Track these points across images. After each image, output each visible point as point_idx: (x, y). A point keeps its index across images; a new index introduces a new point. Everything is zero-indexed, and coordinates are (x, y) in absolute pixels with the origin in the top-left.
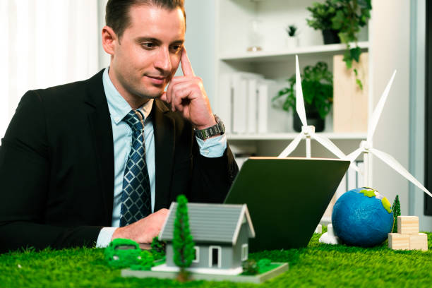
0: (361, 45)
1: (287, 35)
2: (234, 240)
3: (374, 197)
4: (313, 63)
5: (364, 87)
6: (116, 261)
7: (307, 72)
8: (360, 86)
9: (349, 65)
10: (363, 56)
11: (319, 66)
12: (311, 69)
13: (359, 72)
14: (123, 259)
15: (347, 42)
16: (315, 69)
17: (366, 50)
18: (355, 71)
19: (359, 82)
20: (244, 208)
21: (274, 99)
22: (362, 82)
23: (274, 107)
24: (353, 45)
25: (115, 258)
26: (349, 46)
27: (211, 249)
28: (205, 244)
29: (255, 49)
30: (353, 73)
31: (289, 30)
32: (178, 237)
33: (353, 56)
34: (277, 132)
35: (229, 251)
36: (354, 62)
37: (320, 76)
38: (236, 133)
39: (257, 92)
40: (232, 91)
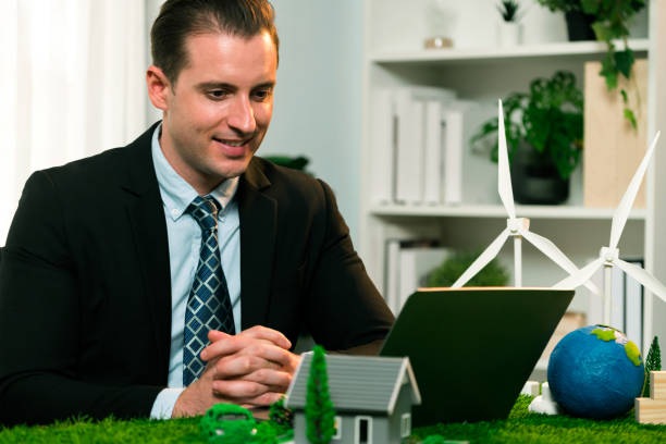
0: (635, 44)
1: (499, 18)
2: (391, 407)
3: (614, 340)
4: (547, 74)
5: (640, 124)
6: (221, 438)
7: (537, 89)
8: (632, 121)
9: (612, 83)
10: (638, 65)
11: (559, 79)
12: (544, 84)
13: (631, 95)
14: (230, 434)
15: (608, 40)
16: (551, 85)
17: (643, 54)
18: (623, 93)
19: (629, 114)
20: (405, 363)
21: (474, 139)
22: (636, 114)
23: (475, 152)
24: (619, 45)
25: (219, 432)
26: (612, 47)
27: (357, 420)
28: (348, 413)
29: (439, 43)
30: (620, 97)
31: (504, 9)
32: (313, 404)
33: (620, 66)
34: (480, 202)
35: (383, 424)
36: (621, 77)
37: (561, 97)
38: (402, 203)
39: (443, 124)
40: (396, 121)
